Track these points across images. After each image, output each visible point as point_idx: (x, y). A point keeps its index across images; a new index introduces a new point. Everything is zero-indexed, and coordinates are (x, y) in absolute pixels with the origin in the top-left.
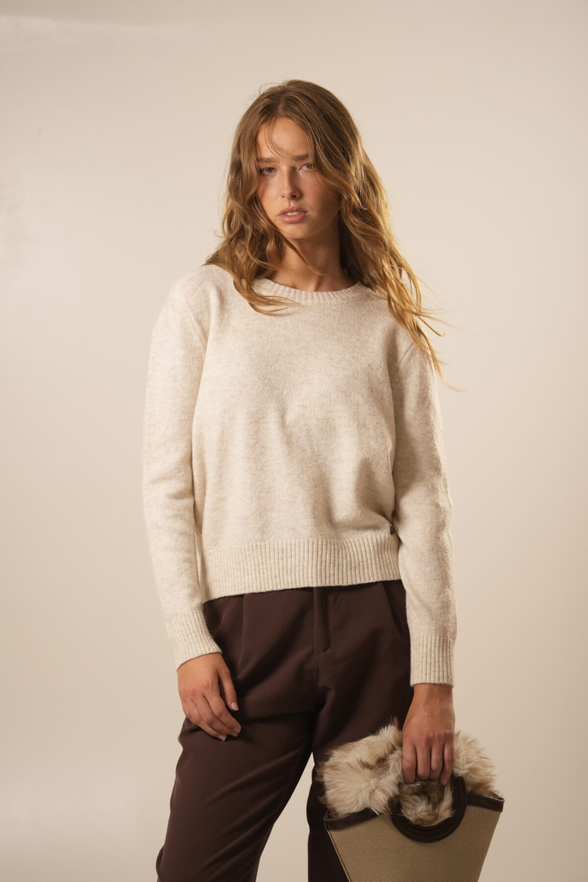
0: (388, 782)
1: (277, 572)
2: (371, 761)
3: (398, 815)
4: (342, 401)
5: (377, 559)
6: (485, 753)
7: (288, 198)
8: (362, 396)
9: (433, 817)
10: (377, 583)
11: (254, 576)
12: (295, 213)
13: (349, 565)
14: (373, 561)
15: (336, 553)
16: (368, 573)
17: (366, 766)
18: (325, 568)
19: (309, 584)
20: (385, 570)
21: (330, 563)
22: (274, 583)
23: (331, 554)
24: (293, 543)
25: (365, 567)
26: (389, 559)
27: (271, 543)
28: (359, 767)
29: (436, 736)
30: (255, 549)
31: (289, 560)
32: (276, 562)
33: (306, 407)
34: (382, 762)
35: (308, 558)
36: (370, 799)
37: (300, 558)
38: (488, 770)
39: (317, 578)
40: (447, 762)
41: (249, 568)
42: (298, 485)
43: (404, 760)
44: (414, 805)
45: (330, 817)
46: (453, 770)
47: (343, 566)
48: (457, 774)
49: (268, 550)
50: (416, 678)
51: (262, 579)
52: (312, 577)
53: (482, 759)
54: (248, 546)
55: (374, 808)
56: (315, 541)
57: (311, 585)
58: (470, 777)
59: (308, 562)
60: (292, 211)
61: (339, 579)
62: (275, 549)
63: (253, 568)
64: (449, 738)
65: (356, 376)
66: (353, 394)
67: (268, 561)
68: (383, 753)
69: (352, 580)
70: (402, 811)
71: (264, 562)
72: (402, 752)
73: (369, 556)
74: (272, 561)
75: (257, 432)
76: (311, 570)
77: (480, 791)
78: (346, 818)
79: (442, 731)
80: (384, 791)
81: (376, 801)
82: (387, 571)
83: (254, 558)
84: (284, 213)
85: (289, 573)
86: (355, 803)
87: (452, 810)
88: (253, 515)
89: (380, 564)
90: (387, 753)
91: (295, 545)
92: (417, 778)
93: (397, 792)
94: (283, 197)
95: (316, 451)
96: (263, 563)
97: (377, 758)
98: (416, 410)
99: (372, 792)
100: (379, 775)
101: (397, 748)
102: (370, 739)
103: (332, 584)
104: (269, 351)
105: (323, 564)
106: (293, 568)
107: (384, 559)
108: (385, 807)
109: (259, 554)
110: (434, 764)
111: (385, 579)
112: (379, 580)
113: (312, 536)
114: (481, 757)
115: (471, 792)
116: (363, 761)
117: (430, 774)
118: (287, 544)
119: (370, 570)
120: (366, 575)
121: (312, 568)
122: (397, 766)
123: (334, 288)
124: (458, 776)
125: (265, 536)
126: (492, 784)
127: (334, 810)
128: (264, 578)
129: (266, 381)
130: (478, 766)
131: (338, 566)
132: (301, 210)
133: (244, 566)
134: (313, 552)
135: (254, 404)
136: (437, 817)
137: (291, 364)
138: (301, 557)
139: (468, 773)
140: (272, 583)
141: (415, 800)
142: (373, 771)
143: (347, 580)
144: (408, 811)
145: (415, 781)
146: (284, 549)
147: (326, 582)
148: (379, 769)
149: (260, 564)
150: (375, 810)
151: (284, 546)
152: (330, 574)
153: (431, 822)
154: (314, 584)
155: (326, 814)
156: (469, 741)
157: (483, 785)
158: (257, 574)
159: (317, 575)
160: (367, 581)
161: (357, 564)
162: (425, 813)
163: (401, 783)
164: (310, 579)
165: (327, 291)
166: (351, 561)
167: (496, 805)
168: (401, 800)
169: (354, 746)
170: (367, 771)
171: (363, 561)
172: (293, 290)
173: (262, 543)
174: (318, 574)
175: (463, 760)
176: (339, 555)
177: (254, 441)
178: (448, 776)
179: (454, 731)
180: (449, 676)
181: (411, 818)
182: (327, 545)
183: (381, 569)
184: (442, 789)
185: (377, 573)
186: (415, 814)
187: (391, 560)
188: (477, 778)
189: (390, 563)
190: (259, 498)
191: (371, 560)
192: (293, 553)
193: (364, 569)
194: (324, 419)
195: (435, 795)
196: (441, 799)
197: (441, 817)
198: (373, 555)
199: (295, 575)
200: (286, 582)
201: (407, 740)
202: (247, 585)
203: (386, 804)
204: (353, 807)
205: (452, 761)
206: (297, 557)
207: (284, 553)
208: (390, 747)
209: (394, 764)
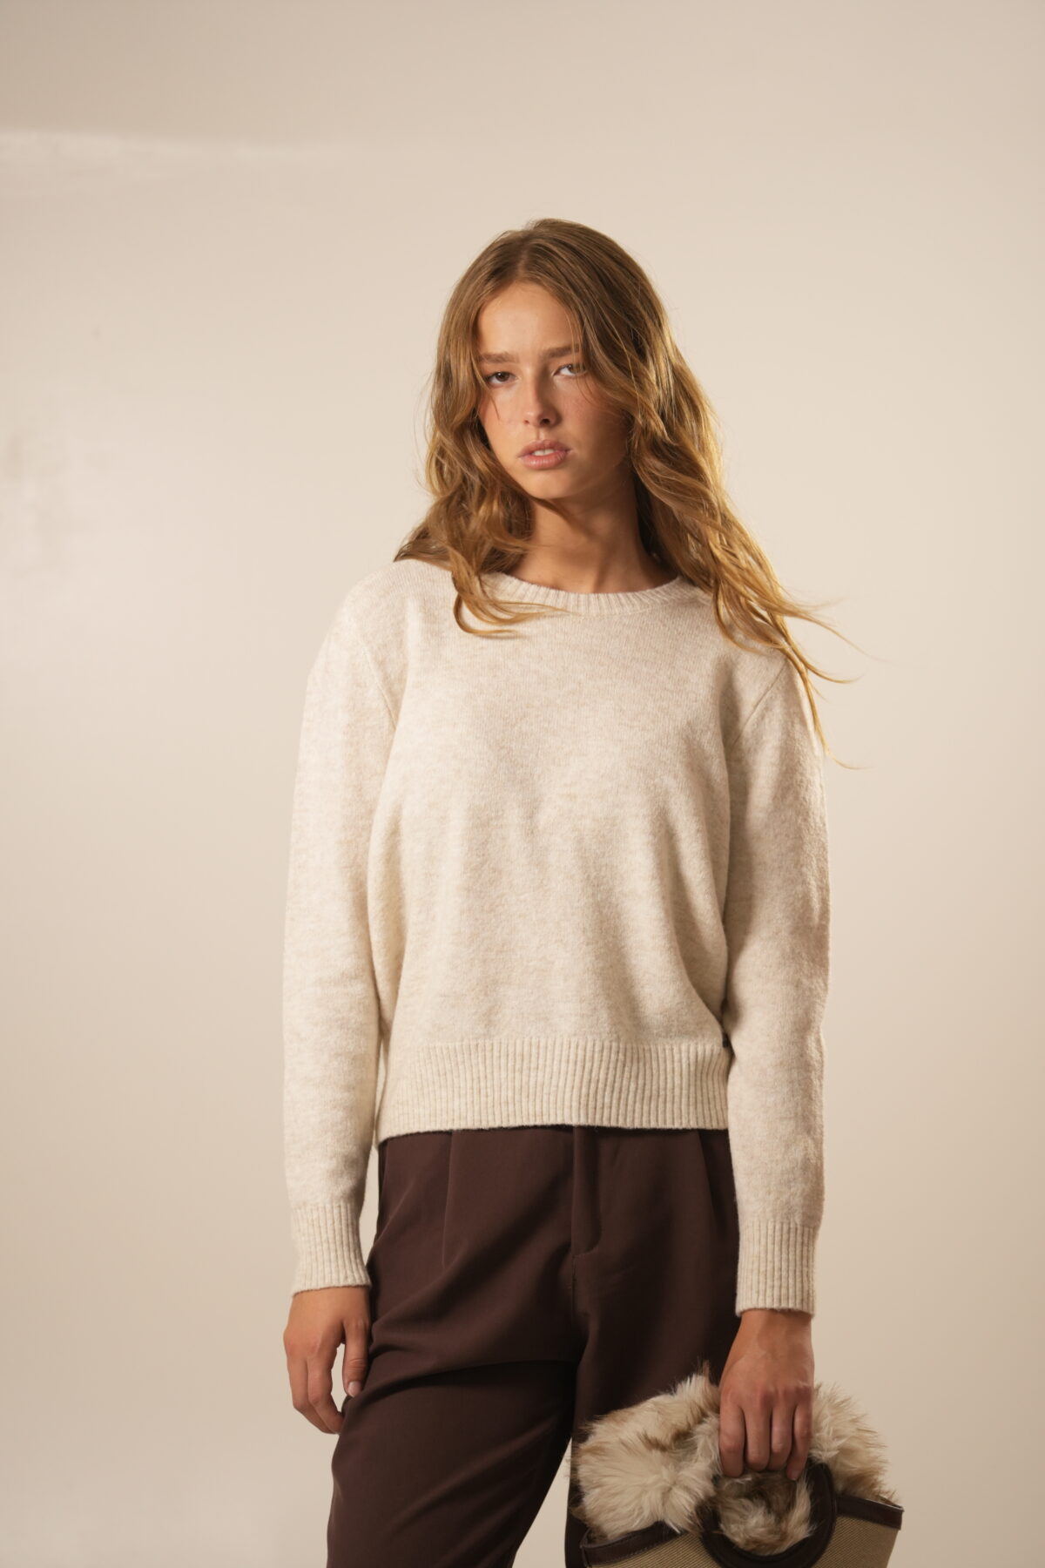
0: (696, 1474)
1: (510, 1094)
2: (663, 1436)
3: (715, 1532)
4: (638, 787)
5: (692, 1089)
6: (869, 1423)
7: (535, 425)
8: (676, 777)
9: (777, 1537)
10: (685, 1131)
11: (469, 1100)
12: (548, 452)
13: (639, 1091)
14: (684, 1092)
15: (618, 1069)
16: (673, 1111)
17: (654, 1444)
18: (596, 1092)
19: (564, 1120)
20: (703, 1110)
21: (606, 1085)
22: (504, 1115)
23: (608, 1068)
24: (542, 1044)
25: (668, 1099)
26: (714, 1091)
27: (503, 1041)
28: (642, 1447)
29: (780, 1393)
30: (473, 1051)
31: (533, 1074)
32: (510, 1075)
33: (575, 797)
34: (682, 1439)
35: (567, 1073)
36: (663, 1505)
37: (552, 1072)
38: (874, 1452)
39: (579, 1108)
40: (800, 1440)
41: (462, 1084)
42: (556, 942)
43: (721, 1435)
44: (742, 1516)
45: (590, 1541)
46: (810, 1454)
47: (629, 1091)
48: (818, 1460)
49: (496, 1054)
50: (747, 1298)
51: (483, 1106)
52: (571, 1106)
53: (861, 1433)
54: (462, 1045)
55: (671, 1520)
56: (582, 1044)
57: (568, 1122)
58: (842, 1465)
59: (566, 1079)
60: (542, 448)
61: (618, 1115)
62: (510, 1053)
63: (469, 1085)
64: (803, 1397)
65: (665, 741)
66: (659, 773)
67: (496, 1074)
68: (686, 1423)
69: (641, 1121)
70: (722, 1526)
71: (489, 1076)
72: (719, 1421)
73: (677, 1081)
74: (503, 1075)
75: (485, 843)
76: (570, 1094)
77: (860, 1491)
78: (622, 1541)
79: (793, 1383)
80: (687, 1489)
81: (673, 1507)
82: (706, 1112)
83: (472, 1066)
84: (529, 452)
85: (531, 1097)
86: (636, 1513)
87: (811, 1524)
88: (473, 990)
89: (696, 1098)
90: (691, 1423)
91: (546, 1048)
92: (747, 1467)
93: (712, 1492)
94: (527, 422)
95: (592, 877)
96: (486, 1077)
97: (673, 1431)
98: (770, 810)
99: (666, 1493)
100: (678, 1463)
101: (709, 1413)
102: (662, 1399)
103: (605, 1124)
104: (509, 701)
105: (593, 1086)
106: (539, 1088)
107: (705, 1090)
108: (690, 1518)
109: (480, 1059)
110: (777, 1442)
111: (701, 1126)
112: (689, 1127)
113: (575, 1035)
114: (859, 1430)
115: (844, 1492)
116: (649, 1437)
117: (770, 1460)
118: (531, 1044)
119: (676, 1106)
120: (668, 1115)
121: (572, 1091)
122: (711, 1447)
123: (630, 588)
124: (819, 1462)
125: (492, 1028)
126: (880, 1478)
127: (598, 1528)
128: (487, 1103)
129: (504, 752)
130: (855, 1444)
131: (620, 1092)
132: (559, 447)
133: (453, 1080)
134: (576, 1063)
135: (482, 794)
136: (784, 1536)
137: (549, 722)
138: (555, 1070)
139: (837, 1455)
140: (501, 1113)
141: (744, 1507)
142: (667, 1453)
143: (633, 1120)
144: (732, 1526)
145: (744, 1473)
146: (525, 1053)
147: (595, 1118)
148: (678, 1451)
149: (481, 1079)
150: (674, 1524)
151: (526, 1048)
152: (603, 1104)
153: (773, 1546)
154: (573, 1120)
155: (585, 1536)
156: (838, 1401)
157: (863, 1479)
158: (476, 1096)
159: (580, 1103)
160: (669, 1126)
161: (654, 1092)
162: (763, 1529)
163: (718, 1475)
164: (567, 1111)
165: (616, 591)
166: (645, 1084)
167: (890, 1517)
168: (720, 1506)
169: (633, 1414)
170: (657, 1454)
171: (665, 1089)
172: (553, 592)
173: (487, 1041)
174: (582, 1102)
175: (828, 1433)
176: (623, 1072)
177: (478, 859)
178: (802, 1464)
179: (813, 1384)
180: (807, 1296)
181: (738, 1540)
182: (602, 1051)
183: (696, 1108)
184: (791, 1489)
185: (689, 1114)
186: (746, 1531)
187: (717, 1093)
188: (854, 1466)
189: (714, 1097)
190: (484, 961)
191: (681, 1089)
192: (541, 1062)
193: (665, 1102)
194: (606, 818)
195: (779, 1499)
196: (791, 1505)
197: (792, 1537)
198: (685, 1080)
199: (542, 1101)
200: (525, 1113)
201: (729, 1398)
202: (456, 1114)
203: (692, 1513)
204: (634, 1521)
205: (808, 1436)
206: (548, 1070)
207: (526, 1062)
208: (696, 1412)
209: (706, 1442)
